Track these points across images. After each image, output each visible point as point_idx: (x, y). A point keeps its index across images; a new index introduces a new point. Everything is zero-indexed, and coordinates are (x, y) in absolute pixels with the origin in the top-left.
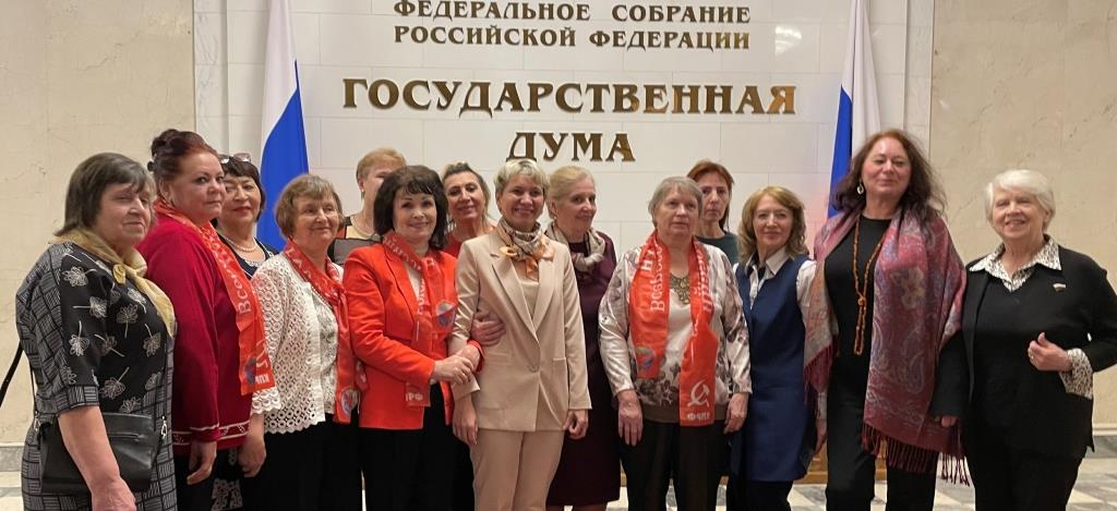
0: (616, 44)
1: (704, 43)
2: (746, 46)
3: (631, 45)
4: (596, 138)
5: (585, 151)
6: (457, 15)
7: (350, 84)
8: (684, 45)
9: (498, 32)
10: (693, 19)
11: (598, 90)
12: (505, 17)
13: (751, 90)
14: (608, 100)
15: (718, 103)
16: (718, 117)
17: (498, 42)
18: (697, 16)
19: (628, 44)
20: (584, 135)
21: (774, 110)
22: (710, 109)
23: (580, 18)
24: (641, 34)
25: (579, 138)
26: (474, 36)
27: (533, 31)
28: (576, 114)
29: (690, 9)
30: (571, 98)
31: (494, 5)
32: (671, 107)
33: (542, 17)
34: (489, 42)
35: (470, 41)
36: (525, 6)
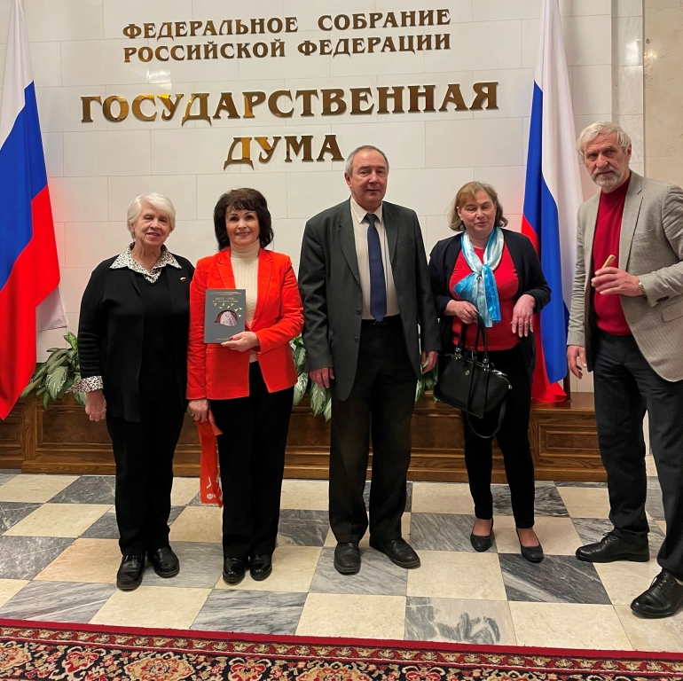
0: (323, 52)
1: (406, 47)
2: (447, 47)
3: (337, 53)
4: (307, 140)
5: (297, 153)
6: (178, 35)
7: (86, 102)
8: (387, 49)
9: (215, 47)
10: (395, 25)
11: (307, 95)
12: (221, 34)
13: (454, 89)
14: (317, 104)
15: (422, 102)
16: (422, 116)
17: (215, 57)
18: (399, 20)
19: (334, 51)
20: (295, 137)
21: (477, 105)
22: (414, 108)
23: (288, 30)
24: (346, 41)
25: (291, 140)
26: (193, 52)
27: (247, 44)
28: (288, 119)
29: (391, 15)
30: (283, 104)
31: (210, 23)
32: (376, 109)
33: (254, 32)
34: (207, 57)
35: (190, 58)
36: (238, 22)
